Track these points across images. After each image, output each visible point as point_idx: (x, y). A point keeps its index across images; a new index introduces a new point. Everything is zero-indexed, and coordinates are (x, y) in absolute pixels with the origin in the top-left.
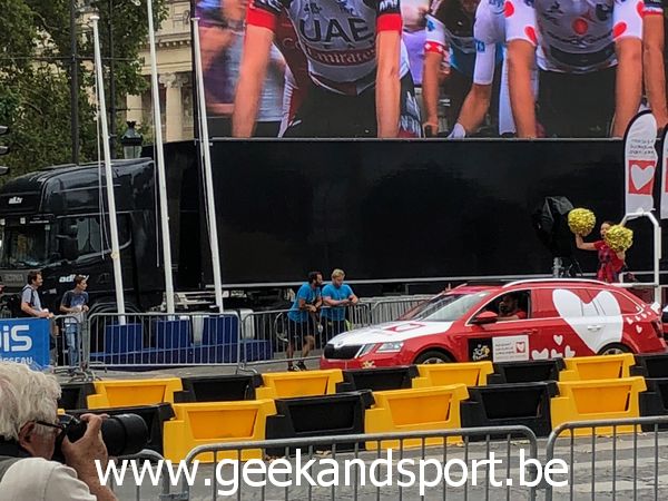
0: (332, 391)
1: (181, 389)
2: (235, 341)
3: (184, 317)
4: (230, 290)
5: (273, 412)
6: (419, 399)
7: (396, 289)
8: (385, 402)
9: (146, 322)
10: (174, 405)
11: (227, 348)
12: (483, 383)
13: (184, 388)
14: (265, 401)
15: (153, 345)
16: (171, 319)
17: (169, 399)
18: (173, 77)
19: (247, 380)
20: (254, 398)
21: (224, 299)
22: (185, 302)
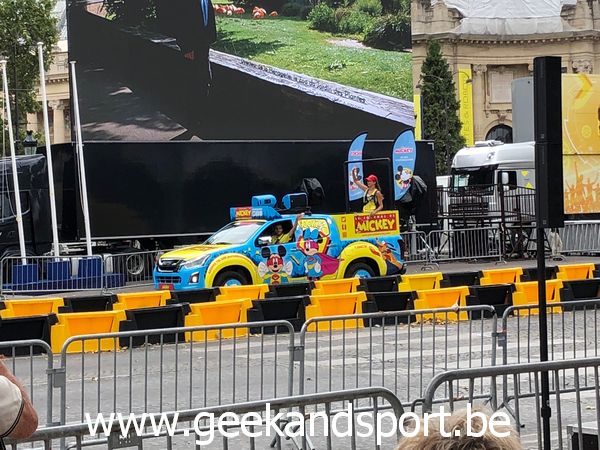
0: (163, 304)
1: (63, 305)
2: (99, 274)
3: (65, 259)
4: (97, 241)
5: (124, 318)
6: (221, 308)
8: (198, 310)
9: (40, 263)
10: (58, 315)
11: (94, 279)
12: (262, 297)
13: (65, 304)
14: (119, 312)
15: (45, 278)
16: (57, 260)
17: (55, 311)
18: (58, 103)
19: (107, 299)
20: (111, 309)
21: (93, 248)
22: (67, 250)
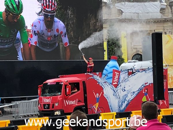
7: (24, 99)
